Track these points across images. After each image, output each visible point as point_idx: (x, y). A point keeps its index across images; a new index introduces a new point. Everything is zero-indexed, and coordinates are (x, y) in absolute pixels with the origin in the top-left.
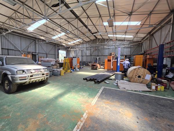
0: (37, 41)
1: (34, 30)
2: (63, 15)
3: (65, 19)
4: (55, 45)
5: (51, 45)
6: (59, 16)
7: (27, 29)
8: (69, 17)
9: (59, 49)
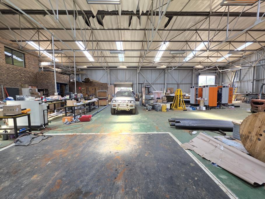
0: (166, 70)
1: (160, 60)
4: (191, 69)
7: (154, 61)
9: (199, 74)
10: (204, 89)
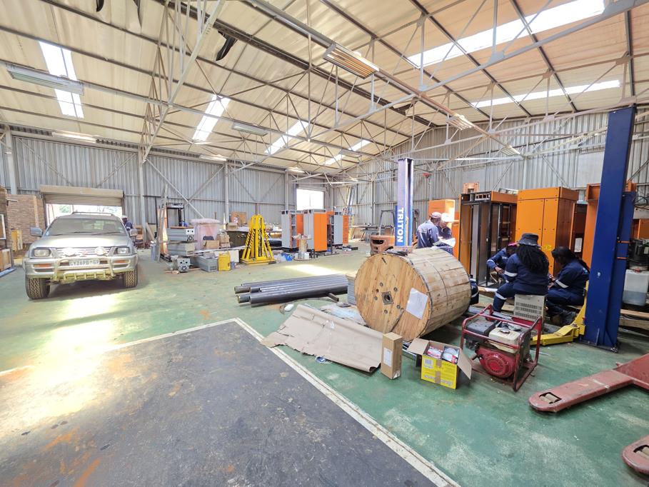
0: (226, 166)
1: (209, 138)
2: (259, 75)
3: (271, 85)
4: (282, 174)
5: (272, 174)
6: (250, 82)
7: (193, 138)
8: (280, 74)
9: (297, 186)
10: (305, 215)
